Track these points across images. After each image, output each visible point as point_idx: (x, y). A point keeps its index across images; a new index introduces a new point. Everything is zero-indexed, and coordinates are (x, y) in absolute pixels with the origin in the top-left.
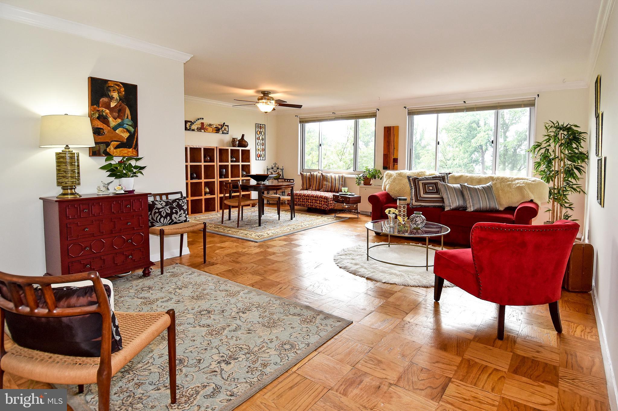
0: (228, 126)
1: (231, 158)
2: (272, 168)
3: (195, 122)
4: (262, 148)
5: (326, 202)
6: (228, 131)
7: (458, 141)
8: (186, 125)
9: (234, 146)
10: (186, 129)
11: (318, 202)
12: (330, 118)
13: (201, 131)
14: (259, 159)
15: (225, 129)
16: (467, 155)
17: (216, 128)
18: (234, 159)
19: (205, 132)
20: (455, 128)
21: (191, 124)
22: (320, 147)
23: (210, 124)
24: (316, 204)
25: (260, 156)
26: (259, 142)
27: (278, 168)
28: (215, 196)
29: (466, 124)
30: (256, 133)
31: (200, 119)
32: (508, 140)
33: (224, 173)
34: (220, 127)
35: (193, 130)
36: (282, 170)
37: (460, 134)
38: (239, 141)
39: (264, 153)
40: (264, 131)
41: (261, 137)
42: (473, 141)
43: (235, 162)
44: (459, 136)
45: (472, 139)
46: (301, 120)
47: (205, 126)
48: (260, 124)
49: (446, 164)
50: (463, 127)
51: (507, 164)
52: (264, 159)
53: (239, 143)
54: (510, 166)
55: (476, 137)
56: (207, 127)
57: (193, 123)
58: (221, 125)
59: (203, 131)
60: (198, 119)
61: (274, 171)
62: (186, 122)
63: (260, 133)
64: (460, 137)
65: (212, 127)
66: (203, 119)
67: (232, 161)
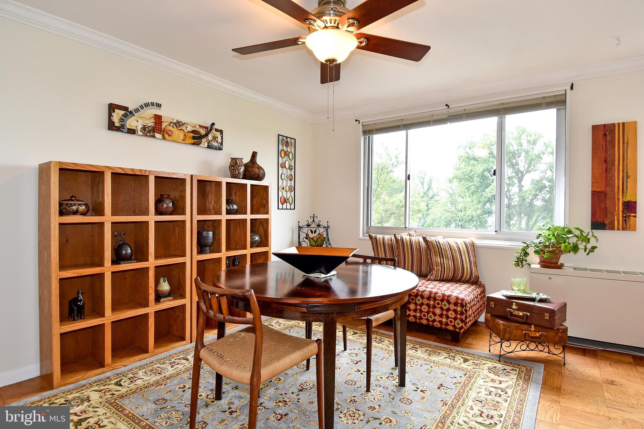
0: (221, 132)
1: (228, 202)
2: (308, 226)
3: (137, 110)
4: (289, 185)
5: (462, 314)
6: (222, 144)
7: (471, 191)
8: (110, 115)
9: (234, 176)
10: (111, 126)
11: (438, 311)
12: (434, 118)
13: (154, 136)
14: (284, 206)
15: (215, 138)
16: (479, 206)
17: (193, 132)
18: (235, 207)
19: (164, 138)
20: (467, 177)
21: (125, 116)
22: (408, 181)
23: (178, 122)
24: (431, 317)
25: (285, 201)
26: (284, 173)
27: (319, 226)
28: (186, 301)
29: (479, 172)
30: (279, 153)
31: (153, 104)
32: (524, 189)
33: (210, 241)
34: (203, 132)
35: (132, 132)
36: (327, 228)
37: (473, 183)
38: (246, 166)
39: (293, 195)
40: (293, 151)
41: (287, 163)
42: (487, 190)
43: (236, 212)
44: (472, 185)
45: (486, 188)
46: (367, 128)
47: (164, 125)
48: (287, 137)
49: (458, 216)
50: (476, 175)
51: (523, 215)
52: (292, 207)
53: (245, 170)
54: (526, 217)
55: (491, 187)
56: (171, 128)
57: (131, 112)
58: (206, 128)
59: (157, 135)
60: (147, 105)
61: (312, 231)
62: (112, 108)
63: (287, 154)
64: (473, 187)
65: (184, 128)
66: (159, 106)
67: (229, 212)
